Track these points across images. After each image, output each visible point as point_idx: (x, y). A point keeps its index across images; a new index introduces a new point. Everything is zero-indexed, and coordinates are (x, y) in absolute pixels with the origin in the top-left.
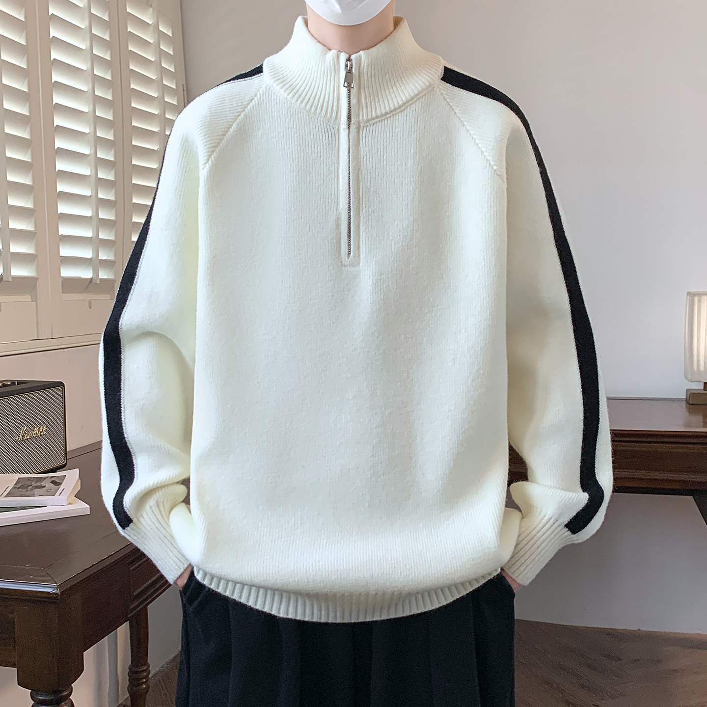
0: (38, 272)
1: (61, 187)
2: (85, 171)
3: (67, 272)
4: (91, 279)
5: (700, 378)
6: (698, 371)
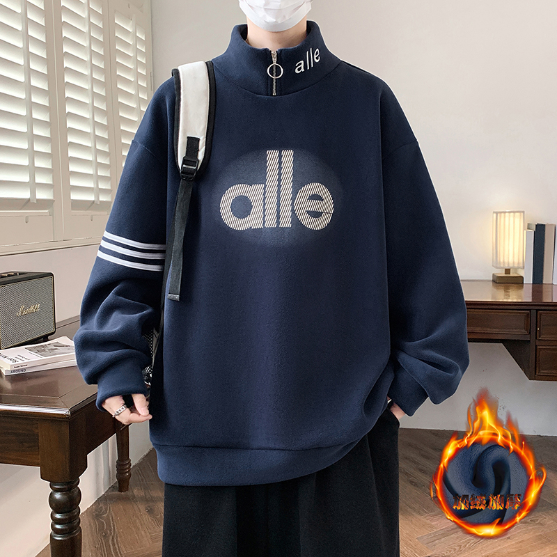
0: (54, 197)
1: (70, 139)
2: (87, 129)
3: (75, 196)
4: (94, 202)
5: (502, 266)
6: (500, 263)
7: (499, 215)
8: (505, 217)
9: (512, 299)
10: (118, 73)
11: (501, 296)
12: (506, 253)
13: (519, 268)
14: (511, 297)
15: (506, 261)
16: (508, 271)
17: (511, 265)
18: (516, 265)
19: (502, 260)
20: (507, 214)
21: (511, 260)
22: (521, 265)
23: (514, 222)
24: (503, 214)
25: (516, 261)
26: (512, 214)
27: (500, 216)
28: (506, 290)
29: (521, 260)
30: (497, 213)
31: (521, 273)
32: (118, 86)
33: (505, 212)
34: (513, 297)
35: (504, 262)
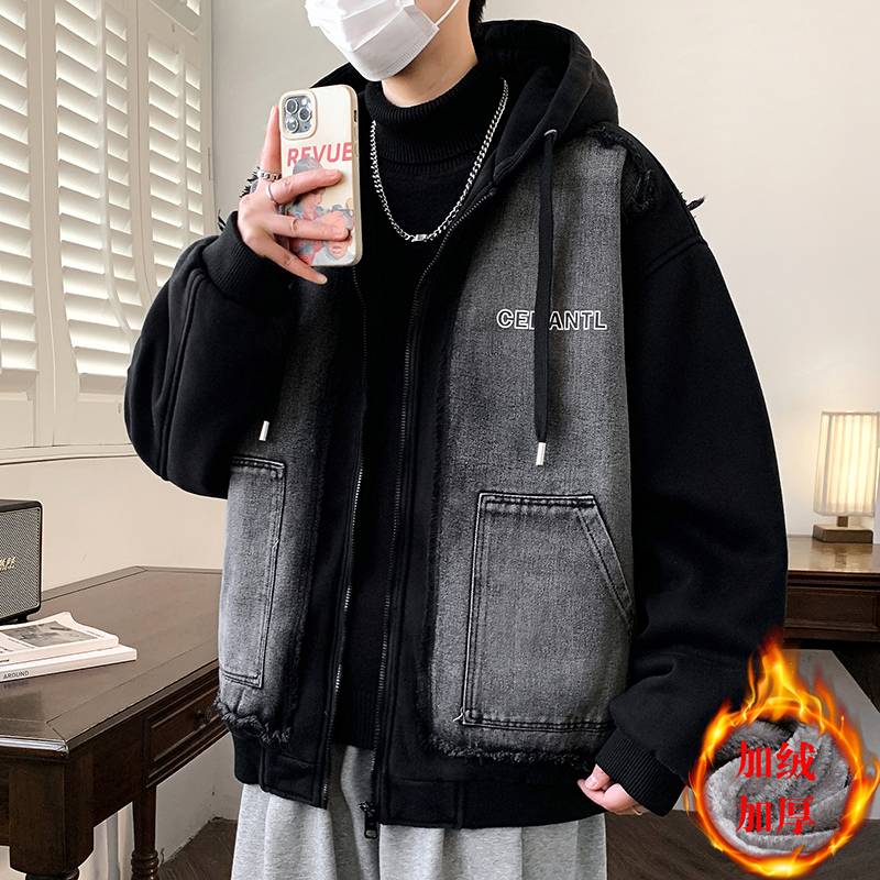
0: (38, 366)
1: (67, 261)
2: (97, 244)
3: (85, 367)
5: (834, 511)
6: (830, 504)
7: (834, 418)
8: (844, 423)
9: (851, 568)
10: (151, 148)
11: (828, 564)
12: (843, 488)
13: (864, 515)
14: (847, 565)
15: (842, 502)
16: (842, 521)
17: (851, 510)
18: (860, 511)
19: (834, 501)
20: (849, 418)
21: (851, 502)
22: (870, 511)
23: (861, 433)
24: (841, 417)
25: (861, 502)
26: (858, 417)
27: (837, 421)
28: (840, 553)
29: (870, 502)
30: (831, 415)
31: (869, 525)
32: (152, 170)
33: (845, 414)
34: (853, 565)
35: (838, 505)
